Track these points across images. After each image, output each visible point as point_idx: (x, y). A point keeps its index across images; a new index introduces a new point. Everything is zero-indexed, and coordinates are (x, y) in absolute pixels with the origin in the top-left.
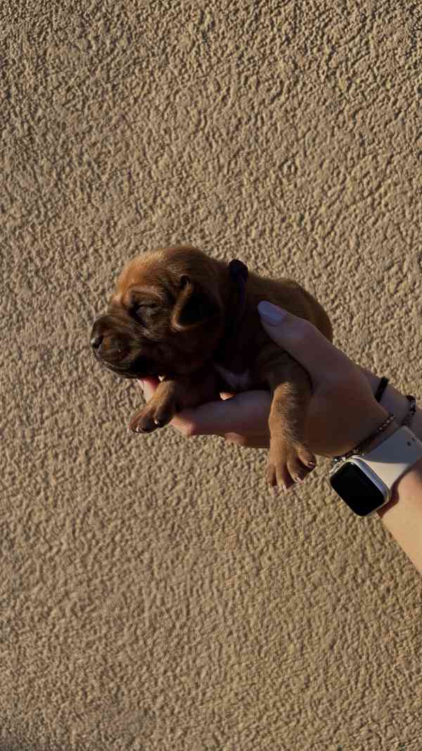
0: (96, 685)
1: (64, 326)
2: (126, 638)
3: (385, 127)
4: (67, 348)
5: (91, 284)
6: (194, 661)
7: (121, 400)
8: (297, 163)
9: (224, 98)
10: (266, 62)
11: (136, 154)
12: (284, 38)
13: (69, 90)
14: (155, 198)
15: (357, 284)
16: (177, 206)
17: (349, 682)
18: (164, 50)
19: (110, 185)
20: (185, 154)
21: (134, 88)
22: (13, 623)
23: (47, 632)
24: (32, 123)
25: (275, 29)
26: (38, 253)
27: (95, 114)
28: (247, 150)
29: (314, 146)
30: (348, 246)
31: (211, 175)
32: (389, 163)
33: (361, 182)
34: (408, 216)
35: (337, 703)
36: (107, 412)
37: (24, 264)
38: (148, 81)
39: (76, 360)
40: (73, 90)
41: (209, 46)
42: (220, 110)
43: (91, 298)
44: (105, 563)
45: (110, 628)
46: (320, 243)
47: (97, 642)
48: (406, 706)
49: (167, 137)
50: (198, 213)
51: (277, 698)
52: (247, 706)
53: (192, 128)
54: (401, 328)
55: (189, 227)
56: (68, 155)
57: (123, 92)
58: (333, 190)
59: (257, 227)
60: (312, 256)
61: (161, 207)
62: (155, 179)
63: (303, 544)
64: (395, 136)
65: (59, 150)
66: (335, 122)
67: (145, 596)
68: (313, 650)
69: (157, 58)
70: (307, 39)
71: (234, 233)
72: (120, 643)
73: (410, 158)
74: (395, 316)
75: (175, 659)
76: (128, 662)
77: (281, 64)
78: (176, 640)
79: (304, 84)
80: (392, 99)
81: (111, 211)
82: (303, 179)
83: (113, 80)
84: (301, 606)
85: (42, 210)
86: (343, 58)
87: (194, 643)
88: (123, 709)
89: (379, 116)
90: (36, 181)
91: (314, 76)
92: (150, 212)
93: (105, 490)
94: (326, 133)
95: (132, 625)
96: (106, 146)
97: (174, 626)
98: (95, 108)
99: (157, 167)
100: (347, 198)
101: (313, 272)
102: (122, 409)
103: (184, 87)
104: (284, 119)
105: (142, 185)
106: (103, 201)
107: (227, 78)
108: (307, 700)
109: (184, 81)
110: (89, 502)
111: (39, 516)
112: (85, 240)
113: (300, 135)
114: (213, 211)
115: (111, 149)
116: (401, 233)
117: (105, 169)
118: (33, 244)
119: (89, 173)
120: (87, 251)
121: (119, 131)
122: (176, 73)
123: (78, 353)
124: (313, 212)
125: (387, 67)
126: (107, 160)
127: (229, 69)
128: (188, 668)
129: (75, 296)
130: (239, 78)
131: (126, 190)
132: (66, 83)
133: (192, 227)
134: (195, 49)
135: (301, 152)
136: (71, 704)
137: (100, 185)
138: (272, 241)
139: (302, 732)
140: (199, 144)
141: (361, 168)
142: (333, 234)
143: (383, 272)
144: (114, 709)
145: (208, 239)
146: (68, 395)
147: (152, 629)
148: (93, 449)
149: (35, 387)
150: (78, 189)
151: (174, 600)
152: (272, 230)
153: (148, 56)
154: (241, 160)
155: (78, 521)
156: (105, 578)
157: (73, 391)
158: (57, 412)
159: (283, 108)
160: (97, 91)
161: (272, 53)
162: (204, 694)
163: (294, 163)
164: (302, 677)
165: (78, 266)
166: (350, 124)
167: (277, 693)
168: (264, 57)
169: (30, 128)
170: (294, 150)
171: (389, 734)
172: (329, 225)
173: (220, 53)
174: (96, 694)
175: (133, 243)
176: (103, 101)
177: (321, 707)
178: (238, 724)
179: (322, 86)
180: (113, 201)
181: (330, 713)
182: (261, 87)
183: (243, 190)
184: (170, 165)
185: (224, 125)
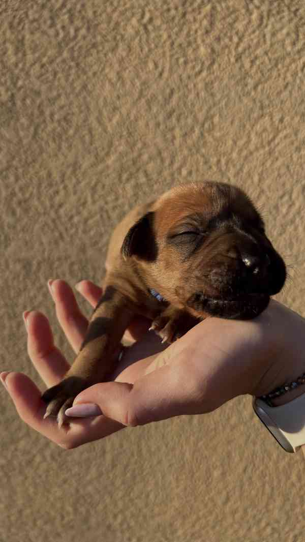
1: (41, 244)
4: (44, 260)
5: (62, 211)
8: (215, 121)
9: (161, 75)
10: (191, 48)
12: (204, 31)
13: (42, 66)
14: (110, 147)
17: (257, 496)
23: (32, 474)
24: (14, 91)
25: (197, 25)
26: (21, 189)
27: (63, 85)
30: (252, 182)
32: (281, 120)
35: (249, 510)
40: (46, 67)
41: (148, 36)
48: (298, 510)
49: (118, 102)
51: (205, 510)
53: (136, 95)
54: (291, 239)
56: (43, 115)
61: (115, 154)
69: (110, 44)
70: (221, 32)
77: (202, 50)
79: (219, 65)
80: (282, 77)
81: (77, 157)
82: (219, 134)
83: (77, 60)
85: (24, 157)
86: (247, 47)
90: (18, 135)
91: (226, 59)
92: (106, 158)
98: (63, 81)
99: (111, 125)
104: (205, 90)
112: (57, 179)
115: (76, 110)
119: (59, 129)
121: (81, 98)
122: (124, 54)
123: (53, 263)
127: (164, 53)
129: (50, 222)
130: (171, 59)
131: (87, 141)
134: (138, 38)
135: (218, 115)
141: (261, 126)
142: (241, 173)
143: (277, 200)
145: (150, 177)
152: (197, 170)
153: (103, 42)
154: (174, 119)
161: (195, 41)
162: (152, 510)
163: (212, 122)
164: (224, 493)
165: (51, 199)
166: (253, 93)
167: (206, 505)
168: (189, 44)
169: (13, 95)
170: (212, 112)
171: (287, 529)
172: (238, 167)
173: (157, 40)
174: (72, 517)
175: (93, 181)
176: (69, 75)
177: (238, 515)
178: (177, 531)
179: (232, 66)
180: (77, 150)
181: (244, 518)
182: (188, 66)
183: (175, 142)
184: (121, 123)
185: (161, 94)
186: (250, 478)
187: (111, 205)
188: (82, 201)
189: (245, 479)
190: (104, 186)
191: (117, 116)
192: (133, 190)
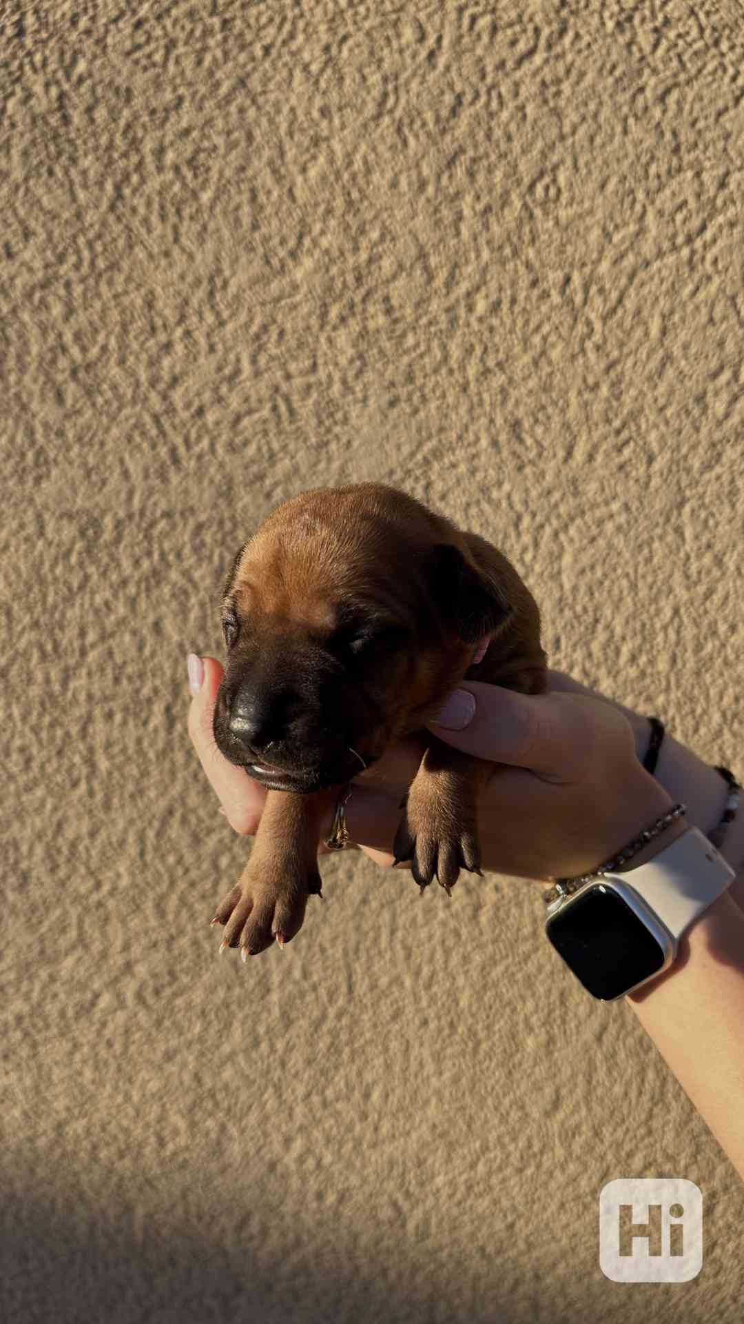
0: (182, 1124)
1: (126, 474)
2: (237, 1038)
3: (717, 120)
4: (130, 517)
5: (177, 396)
6: (360, 1074)
8: (562, 179)
9: (432, 55)
11: (266, 154)
13: (138, 25)
14: (300, 237)
15: (662, 401)
16: (342, 254)
17: (626, 1094)
19: (218, 209)
20: (358, 157)
21: (264, 27)
22: (26, 1023)
23: (91, 1037)
24: (66, 87)
26: (77, 336)
27: (189, 73)
28: (471, 153)
29: (592, 151)
30: (647, 334)
31: (406, 199)
32: (722, 185)
33: (673, 220)
35: (606, 1132)
36: (207, 634)
37: (49, 356)
38: (290, 15)
39: (148, 537)
40: (147, 26)
42: (423, 75)
43: (177, 421)
45: (209, 1023)
46: (598, 326)
47: (185, 1051)
49: (325, 123)
50: (380, 268)
51: (502, 1128)
52: (451, 1146)
53: (370, 109)
55: (363, 291)
56: (138, 150)
57: (241, 35)
58: (623, 232)
59: (487, 296)
60: (583, 350)
61: (312, 255)
62: (300, 202)
64: (733, 137)
65: (118, 140)
66: (631, 109)
68: (568, 1042)
71: (445, 305)
72: (226, 1048)
74: (724, 459)
75: (323, 1072)
76: (240, 1081)
78: (327, 1040)
79: (577, 36)
80: (731, 71)
81: (218, 259)
82: (571, 211)
83: (224, 11)
84: (548, 968)
85: (86, 254)
87: (361, 1042)
89: (706, 101)
90: (74, 199)
91: (595, 20)
92: (290, 263)
94: (613, 129)
95: (246, 1017)
96: (208, 138)
97: (325, 1015)
98: (188, 63)
100: (648, 248)
101: (585, 380)
103: (359, 29)
104: (539, 100)
105: (277, 214)
106: (203, 241)
107: (437, 19)
108: (555, 1128)
109: (359, 18)
110: (172, 799)
111: (77, 827)
112: (167, 312)
113: (567, 129)
114: (408, 264)
115: (219, 141)
117: (206, 180)
118: (66, 319)
119: (177, 187)
120: (173, 331)
121: (233, 109)
123: (152, 524)
124: (587, 270)
125: (723, 13)
126: (211, 162)
128: (348, 1085)
129: (147, 418)
130: (460, 18)
131: (246, 221)
132: (134, 12)
133: (368, 294)
135: (569, 162)
136: (135, 1160)
137: (197, 211)
139: (546, 1184)
140: (382, 137)
141: (673, 194)
142: (620, 312)
143: (705, 381)
145: (397, 314)
146: (133, 602)
147: (284, 1022)
148: (178, 703)
149: (70, 589)
150: (154, 219)
151: (325, 969)
152: (513, 301)
154: (460, 172)
155: (151, 834)
156: (201, 934)
157: (143, 595)
158: (112, 635)
159: (539, 78)
160: (192, 31)
162: (376, 1129)
163: (554, 181)
164: (549, 1091)
165: (153, 363)
166: (657, 112)
167: (504, 1119)
169: (62, 96)
170: (555, 158)
172: (614, 296)
174: (182, 1140)
175: (258, 320)
176: (205, 49)
177: (579, 1141)
178: (433, 1177)
179: (609, 40)
180: (220, 240)
181: (593, 1148)
182: (500, 36)
183: (464, 229)
184: (332, 178)
185: (430, 105)
186: (614, 1054)
187: (298, 382)
188: (227, 371)
189: (600, 1058)
190: (282, 334)
191: (322, 159)
192: (355, 346)
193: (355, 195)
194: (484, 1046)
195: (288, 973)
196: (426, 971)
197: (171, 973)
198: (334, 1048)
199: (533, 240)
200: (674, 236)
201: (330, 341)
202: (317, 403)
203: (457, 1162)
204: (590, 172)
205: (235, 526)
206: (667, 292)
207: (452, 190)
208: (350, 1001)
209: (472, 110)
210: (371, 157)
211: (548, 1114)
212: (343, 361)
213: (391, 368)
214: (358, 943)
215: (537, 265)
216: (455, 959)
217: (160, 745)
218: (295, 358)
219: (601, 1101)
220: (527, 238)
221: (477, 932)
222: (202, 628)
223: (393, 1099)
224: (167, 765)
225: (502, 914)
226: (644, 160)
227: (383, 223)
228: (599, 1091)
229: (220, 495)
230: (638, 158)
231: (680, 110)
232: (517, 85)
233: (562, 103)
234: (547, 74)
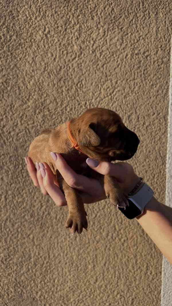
0: (13, 291)
2: (24, 270)
3: (114, 70)
5: (5, 129)
7: (19, 175)
9: (55, 59)
10: (70, 46)
11: (21, 79)
12: (76, 38)
14: (29, 96)
16: (38, 99)
17: (112, 277)
18: (31, 40)
19: (11, 91)
20: (40, 80)
21: (20, 54)
25: (73, 34)
27: (4, 64)
28: (64, 78)
29: (89, 77)
31: (51, 88)
32: (116, 83)
33: (107, 90)
34: (124, 102)
35: (108, 286)
36: (13, 180)
38: (25, 52)
41: (48, 40)
42: (53, 63)
43: (5, 135)
44: (14, 240)
45: (18, 266)
47: (12, 273)
48: (133, 285)
49: (33, 73)
50: (46, 102)
51: (85, 287)
52: (74, 292)
53: (43, 70)
55: (43, 107)
57: (15, 56)
58: (97, 93)
59: (69, 107)
61: (32, 100)
62: (29, 89)
63: (92, 226)
64: (118, 74)
66: (96, 69)
67: (31, 252)
68: (98, 267)
69: (28, 43)
70: (85, 38)
71: (61, 109)
72: (22, 272)
73: (124, 82)
75: (45, 276)
76: (25, 280)
77: (75, 47)
78: (45, 269)
79: (84, 55)
80: (116, 61)
81: (12, 101)
82: (86, 89)
83: (11, 51)
84: (92, 250)
86: (98, 46)
87: (52, 269)
88: (24, 299)
89: (112, 67)
91: (88, 51)
92: (27, 102)
93: (13, 211)
94: (93, 73)
95: (26, 264)
96: (9, 76)
97: (44, 263)
99: (30, 84)
100: (102, 96)
102: (19, 179)
103: (39, 54)
104: (77, 67)
105: (24, 91)
106: (9, 98)
108: (97, 286)
109: (39, 52)
110: (7, 216)
113: (84, 73)
114: (52, 101)
115: (11, 77)
116: (122, 109)
117: (9, 85)
120: (3, 116)
121: (14, 70)
122: (36, 49)
124: (90, 101)
125: (114, 49)
126: (10, 81)
127: (56, 48)
128: (50, 279)
130: (60, 52)
131: (18, 93)
133: (45, 107)
134: (43, 41)
135: (84, 80)
136: (2, 300)
137: (7, 91)
138: (75, 112)
139: (96, 299)
140: (46, 76)
141: (107, 85)
144: (21, 300)
145: (51, 111)
147: (35, 265)
148: (8, 195)
151: (43, 253)
152: (75, 108)
153: (24, 43)
154: (62, 82)
155: (3, 224)
156: (15, 246)
159: (77, 63)
160: (5, 56)
161: (72, 43)
162: (57, 289)
163: (82, 83)
164: (95, 278)
166: (102, 69)
167: (85, 285)
168: (69, 44)
170: (81, 79)
171: (128, 296)
173: (52, 42)
174: (13, 294)
175: (21, 113)
176: (7, 59)
177: (102, 288)
178: (71, 299)
179: (91, 55)
180: (12, 97)
181: (105, 290)
182: (68, 55)
183: (63, 93)
184: (35, 84)
185: (55, 69)
186: (108, 268)
187: (30, 126)
188: (15, 124)
189: (105, 269)
190: (26, 116)
191: (33, 80)
192: (42, 118)
193: (40, 87)
194: (80, 268)
195: (35, 254)
196: (66, 252)
197: (9, 255)
198: (46, 271)
199: (78, 95)
200: (107, 94)
201: (37, 117)
202: (35, 130)
203: (76, 295)
204: (89, 81)
205: (18, 156)
206: (107, 105)
207: (61, 86)
208: (49, 260)
209: (64, 70)
210: (43, 79)
211: (95, 283)
212: (40, 121)
213: (50, 122)
214: (50, 246)
215: (79, 100)
216: (72, 249)
217: (4, 205)
218: (30, 121)
219: (106, 279)
220: (77, 95)
221: (76, 243)
222: (12, 179)
223: (60, 282)
224: (6, 209)
225: (82, 238)
226: (100, 79)
227: (46, 93)
228: (106, 277)
229: (15, 150)
230: (99, 78)
231: (106, 69)
232: (73, 64)
233: (82, 68)
234: (79, 62)
